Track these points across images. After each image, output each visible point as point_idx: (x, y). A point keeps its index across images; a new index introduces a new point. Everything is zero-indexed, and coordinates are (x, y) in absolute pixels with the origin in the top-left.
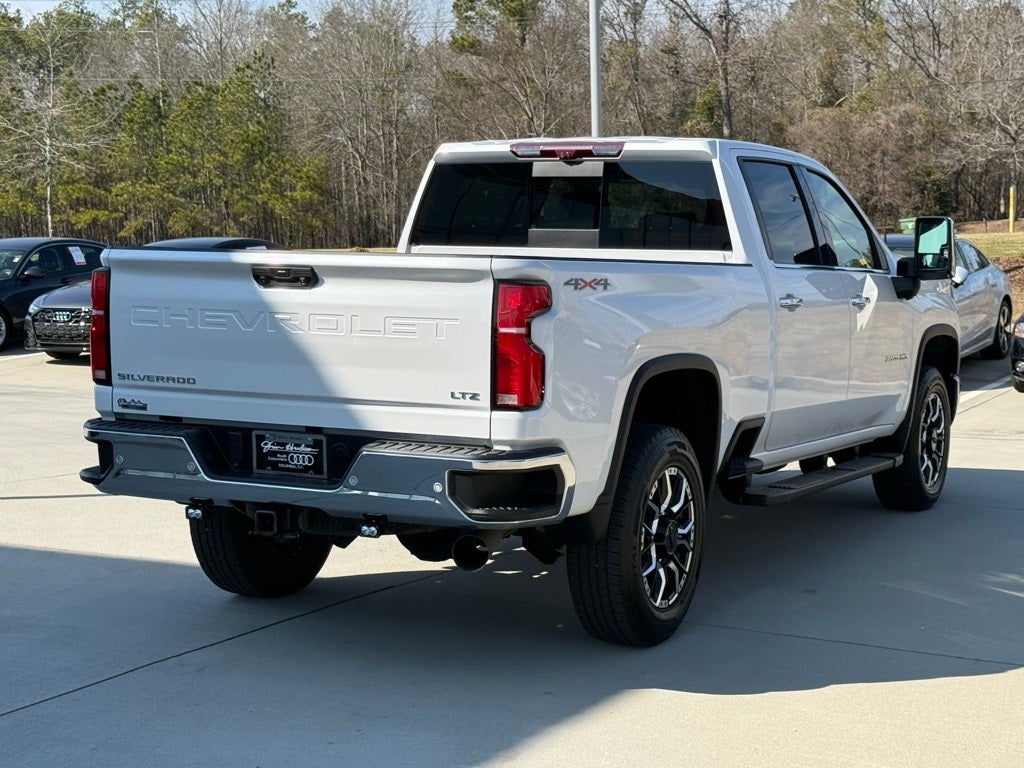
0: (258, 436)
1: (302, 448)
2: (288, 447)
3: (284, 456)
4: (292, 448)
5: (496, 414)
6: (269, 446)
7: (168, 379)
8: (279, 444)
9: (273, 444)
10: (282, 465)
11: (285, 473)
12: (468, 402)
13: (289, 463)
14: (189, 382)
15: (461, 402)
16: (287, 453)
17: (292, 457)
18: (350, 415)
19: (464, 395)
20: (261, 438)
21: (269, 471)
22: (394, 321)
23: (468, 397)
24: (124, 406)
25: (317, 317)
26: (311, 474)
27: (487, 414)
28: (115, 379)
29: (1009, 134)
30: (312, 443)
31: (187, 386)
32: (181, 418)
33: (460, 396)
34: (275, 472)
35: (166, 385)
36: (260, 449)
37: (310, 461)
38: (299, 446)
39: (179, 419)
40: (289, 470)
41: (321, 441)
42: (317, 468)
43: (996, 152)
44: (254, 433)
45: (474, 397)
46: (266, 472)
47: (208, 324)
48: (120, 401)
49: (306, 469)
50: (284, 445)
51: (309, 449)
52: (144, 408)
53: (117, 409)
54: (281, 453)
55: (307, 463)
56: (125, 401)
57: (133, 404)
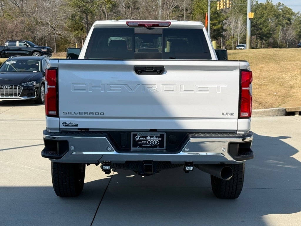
0: (133, 134)
1: (154, 138)
2: (147, 138)
3: (146, 141)
4: (149, 138)
5: (240, 120)
6: (138, 138)
7: (90, 113)
8: (143, 137)
9: (140, 137)
10: (144, 145)
11: (146, 148)
12: (229, 116)
14: (101, 114)
15: (226, 116)
16: (147, 140)
17: (149, 142)
18: (176, 124)
19: (227, 114)
20: (135, 135)
21: (138, 148)
22: (199, 86)
23: (229, 114)
24: (66, 126)
25: (165, 86)
26: (158, 148)
27: (236, 120)
28: (61, 114)
29: (53, 28)
30: (159, 136)
31: (100, 115)
32: (88, 129)
33: (226, 114)
34: (141, 148)
35: (89, 116)
36: (134, 139)
37: (158, 142)
38: (153, 137)
39: (87, 130)
40: (148, 147)
41: (164, 135)
42: (161, 145)
43: (49, 33)
44: (132, 133)
45: (232, 114)
47: (111, 90)
48: (63, 123)
49: (156, 146)
50: (146, 137)
51: (158, 138)
52: (76, 125)
53: (62, 127)
54: (144, 140)
55: (156, 144)
56: (66, 123)
57: (70, 124)
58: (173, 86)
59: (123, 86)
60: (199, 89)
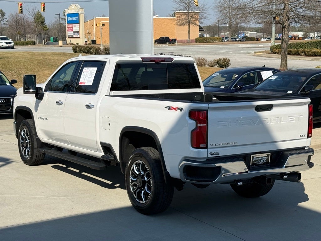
5: (308, 139)
9: (256, 158)
10: (257, 164)
13: (259, 163)
14: (234, 143)
15: (302, 137)
16: (259, 160)
19: (302, 135)
22: (290, 118)
24: (212, 155)
25: (273, 119)
26: (265, 165)
27: (306, 140)
28: (209, 146)
34: (256, 166)
40: (259, 165)
42: (267, 163)
45: (304, 135)
46: (254, 167)
47: (242, 124)
48: (210, 153)
52: (218, 154)
53: (210, 156)
54: (258, 160)
55: (264, 162)
56: (212, 153)
57: (215, 153)
58: (277, 119)
59: (250, 121)
60: (290, 120)
